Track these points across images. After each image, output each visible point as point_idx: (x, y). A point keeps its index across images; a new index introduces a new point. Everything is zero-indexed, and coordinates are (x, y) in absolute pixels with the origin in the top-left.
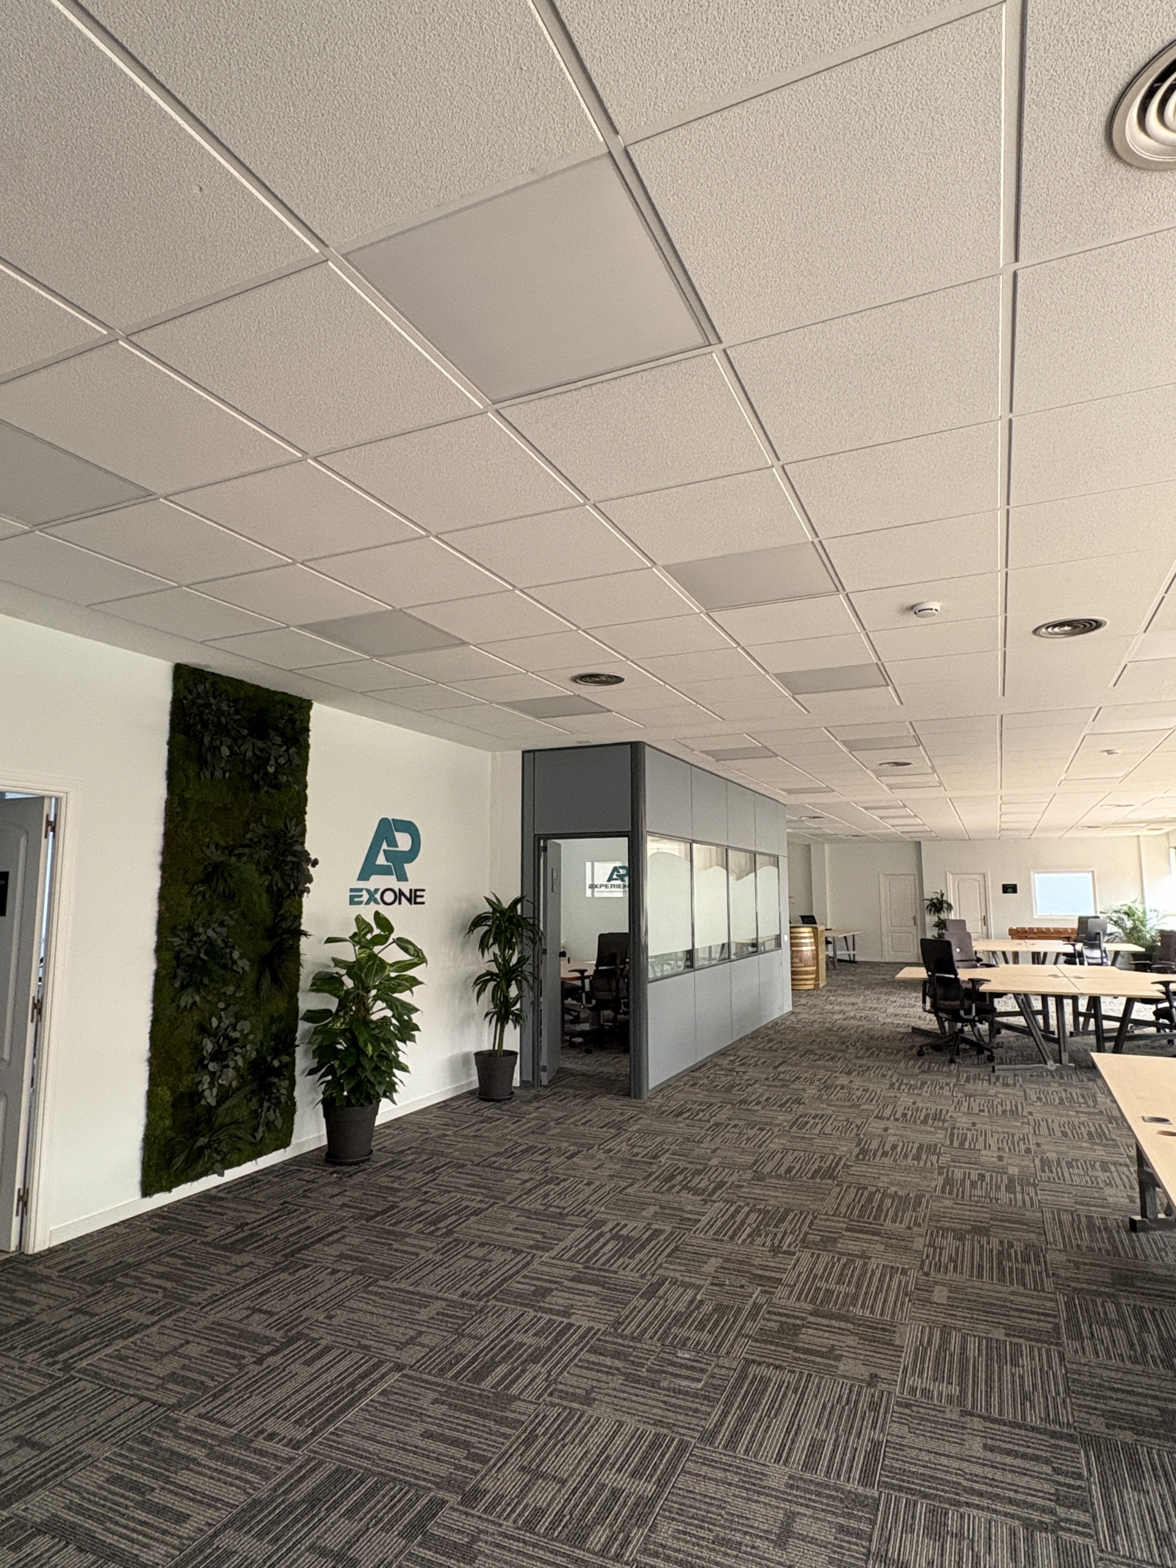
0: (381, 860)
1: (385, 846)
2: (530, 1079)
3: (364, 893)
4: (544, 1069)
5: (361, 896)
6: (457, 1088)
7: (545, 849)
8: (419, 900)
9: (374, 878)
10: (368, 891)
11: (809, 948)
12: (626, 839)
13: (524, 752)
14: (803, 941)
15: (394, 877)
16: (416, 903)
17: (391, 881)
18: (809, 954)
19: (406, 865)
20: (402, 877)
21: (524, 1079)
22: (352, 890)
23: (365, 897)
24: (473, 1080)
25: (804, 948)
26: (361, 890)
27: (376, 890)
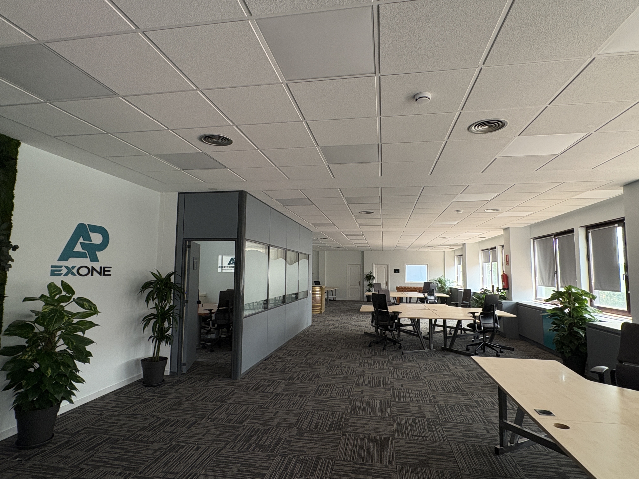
0: (78, 248)
1: (81, 240)
2: (176, 371)
3: (63, 268)
4: (184, 365)
5: (61, 271)
6: (131, 379)
7: (189, 246)
8: (106, 273)
9: (71, 260)
10: (66, 267)
11: (318, 296)
12: (234, 242)
13: (179, 194)
14: (316, 292)
15: (88, 259)
16: (104, 275)
17: (87, 262)
18: (319, 298)
19: (97, 252)
20: (95, 259)
21: (172, 371)
22: (52, 267)
23: (64, 271)
24: (140, 374)
25: (317, 296)
26: (61, 267)
27: (73, 267)
